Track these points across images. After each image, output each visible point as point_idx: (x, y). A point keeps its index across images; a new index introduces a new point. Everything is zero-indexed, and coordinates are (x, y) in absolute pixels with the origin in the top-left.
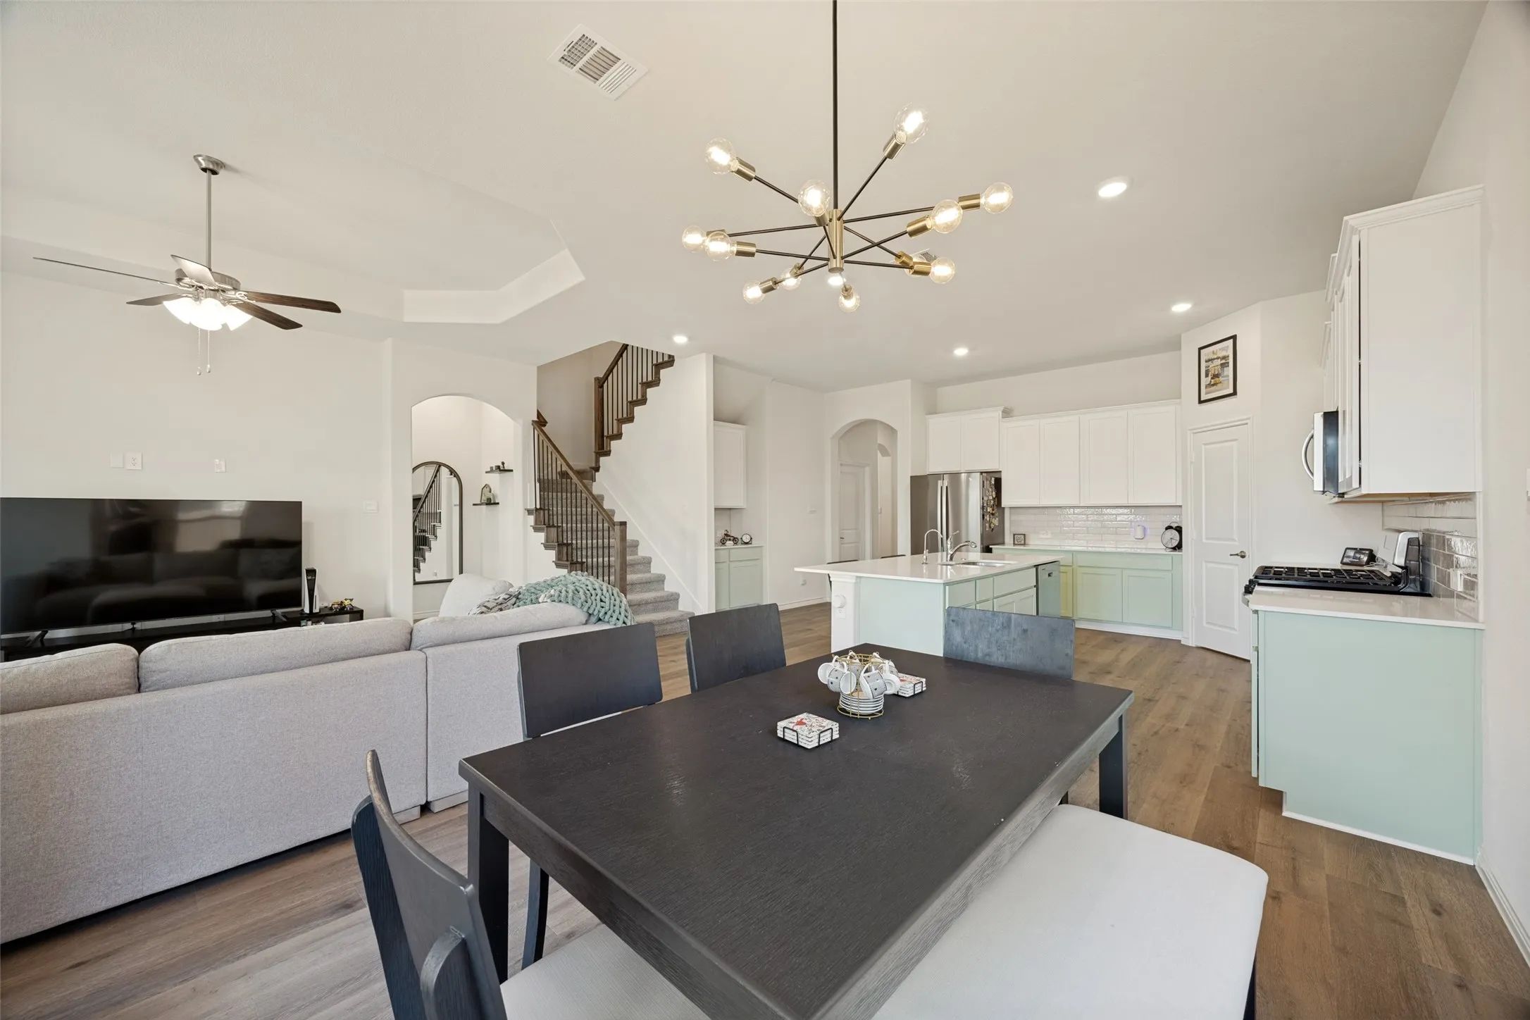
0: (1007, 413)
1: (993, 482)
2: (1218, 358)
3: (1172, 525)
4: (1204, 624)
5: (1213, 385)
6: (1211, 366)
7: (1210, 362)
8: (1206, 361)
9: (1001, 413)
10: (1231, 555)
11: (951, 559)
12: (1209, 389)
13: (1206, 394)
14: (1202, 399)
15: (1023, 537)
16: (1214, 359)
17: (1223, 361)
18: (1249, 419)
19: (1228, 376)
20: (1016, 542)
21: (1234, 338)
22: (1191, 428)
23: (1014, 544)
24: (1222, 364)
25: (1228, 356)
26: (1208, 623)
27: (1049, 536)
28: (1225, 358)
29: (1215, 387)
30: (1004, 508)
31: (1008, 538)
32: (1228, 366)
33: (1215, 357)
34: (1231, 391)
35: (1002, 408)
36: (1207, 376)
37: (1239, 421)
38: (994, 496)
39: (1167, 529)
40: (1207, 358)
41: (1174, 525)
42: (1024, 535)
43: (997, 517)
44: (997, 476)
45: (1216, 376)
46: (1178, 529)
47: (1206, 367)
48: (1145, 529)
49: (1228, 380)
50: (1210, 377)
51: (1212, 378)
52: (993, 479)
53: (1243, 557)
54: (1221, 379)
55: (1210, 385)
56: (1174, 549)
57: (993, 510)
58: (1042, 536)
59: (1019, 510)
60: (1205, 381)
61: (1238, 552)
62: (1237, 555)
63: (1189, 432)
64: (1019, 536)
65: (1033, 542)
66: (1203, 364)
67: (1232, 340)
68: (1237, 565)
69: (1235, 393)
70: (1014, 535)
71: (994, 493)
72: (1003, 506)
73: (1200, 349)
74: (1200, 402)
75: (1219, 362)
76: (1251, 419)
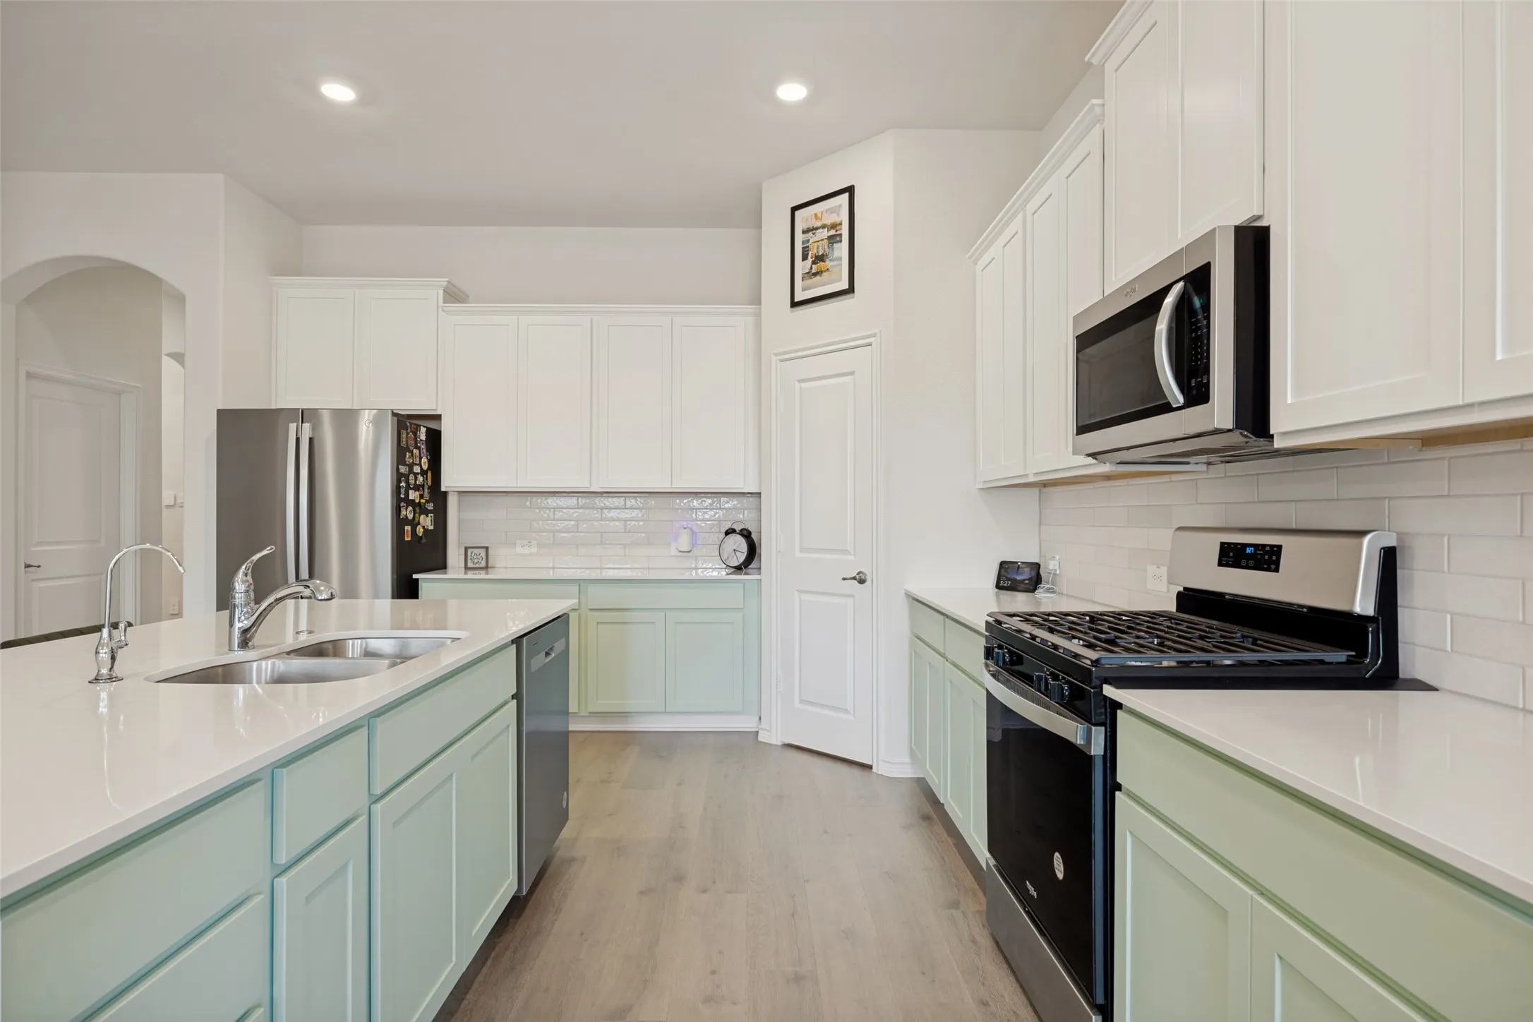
0: (453, 295)
1: (423, 437)
2: (823, 227)
3: (735, 527)
4: (797, 704)
5: (815, 274)
6: (811, 241)
7: (810, 233)
8: (804, 232)
9: (441, 292)
10: (844, 579)
11: (244, 644)
12: (809, 282)
13: (804, 290)
14: (797, 300)
15: (483, 552)
16: (817, 229)
17: (832, 232)
18: (874, 335)
19: (840, 259)
20: (470, 564)
21: (850, 190)
22: (775, 352)
23: (467, 568)
24: (830, 238)
25: (841, 224)
26: (802, 701)
27: (534, 550)
28: (834, 226)
29: (818, 277)
30: (445, 493)
31: (454, 555)
32: (841, 241)
33: (819, 224)
34: (847, 287)
35: (443, 281)
36: (805, 258)
37: (857, 339)
38: (425, 467)
39: (727, 533)
40: (805, 226)
41: (738, 528)
42: (487, 548)
43: (431, 512)
44: (433, 425)
45: (819, 259)
46: (745, 532)
47: (803, 243)
48: (693, 533)
49: (841, 265)
50: (810, 260)
51: (814, 263)
52: (423, 430)
53: (862, 582)
54: (828, 263)
55: (811, 274)
56: (738, 569)
57: (422, 497)
58: (519, 550)
59: (480, 498)
60: (802, 267)
61: (854, 574)
62: (854, 578)
63: (774, 358)
64: (476, 551)
65: (507, 562)
66: (799, 238)
67: (847, 195)
68: (853, 596)
69: (851, 290)
70: (466, 549)
71: (424, 460)
72: (443, 489)
73: (794, 209)
74: (794, 304)
75: (824, 233)
76: (878, 335)
